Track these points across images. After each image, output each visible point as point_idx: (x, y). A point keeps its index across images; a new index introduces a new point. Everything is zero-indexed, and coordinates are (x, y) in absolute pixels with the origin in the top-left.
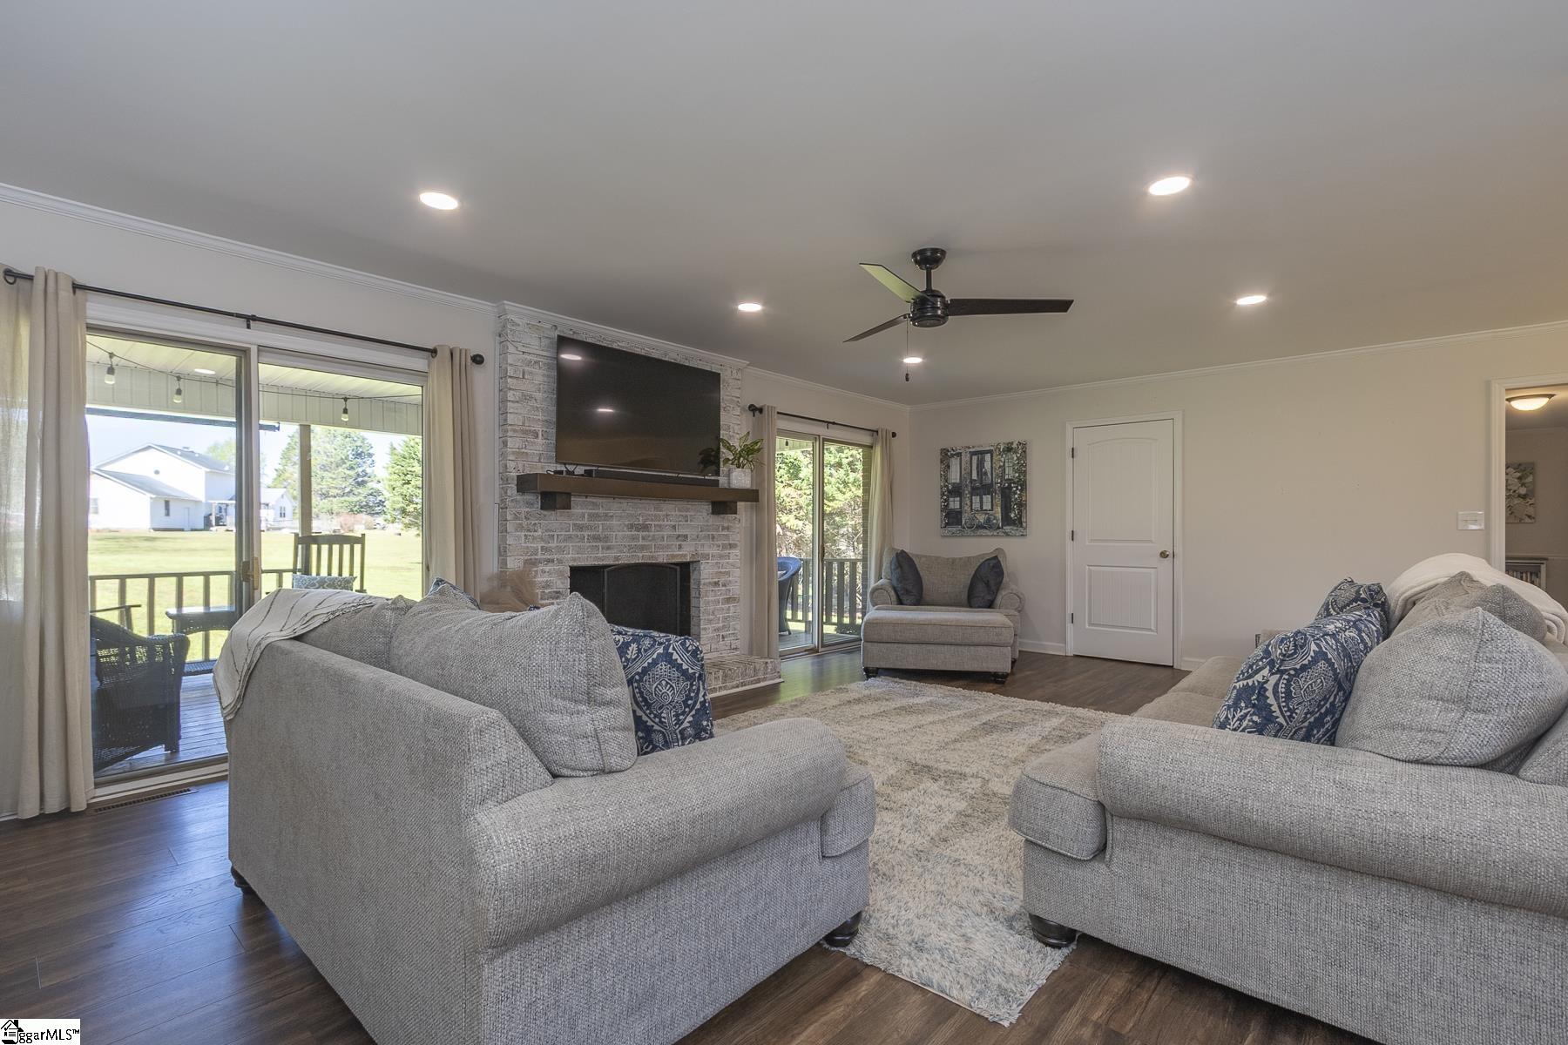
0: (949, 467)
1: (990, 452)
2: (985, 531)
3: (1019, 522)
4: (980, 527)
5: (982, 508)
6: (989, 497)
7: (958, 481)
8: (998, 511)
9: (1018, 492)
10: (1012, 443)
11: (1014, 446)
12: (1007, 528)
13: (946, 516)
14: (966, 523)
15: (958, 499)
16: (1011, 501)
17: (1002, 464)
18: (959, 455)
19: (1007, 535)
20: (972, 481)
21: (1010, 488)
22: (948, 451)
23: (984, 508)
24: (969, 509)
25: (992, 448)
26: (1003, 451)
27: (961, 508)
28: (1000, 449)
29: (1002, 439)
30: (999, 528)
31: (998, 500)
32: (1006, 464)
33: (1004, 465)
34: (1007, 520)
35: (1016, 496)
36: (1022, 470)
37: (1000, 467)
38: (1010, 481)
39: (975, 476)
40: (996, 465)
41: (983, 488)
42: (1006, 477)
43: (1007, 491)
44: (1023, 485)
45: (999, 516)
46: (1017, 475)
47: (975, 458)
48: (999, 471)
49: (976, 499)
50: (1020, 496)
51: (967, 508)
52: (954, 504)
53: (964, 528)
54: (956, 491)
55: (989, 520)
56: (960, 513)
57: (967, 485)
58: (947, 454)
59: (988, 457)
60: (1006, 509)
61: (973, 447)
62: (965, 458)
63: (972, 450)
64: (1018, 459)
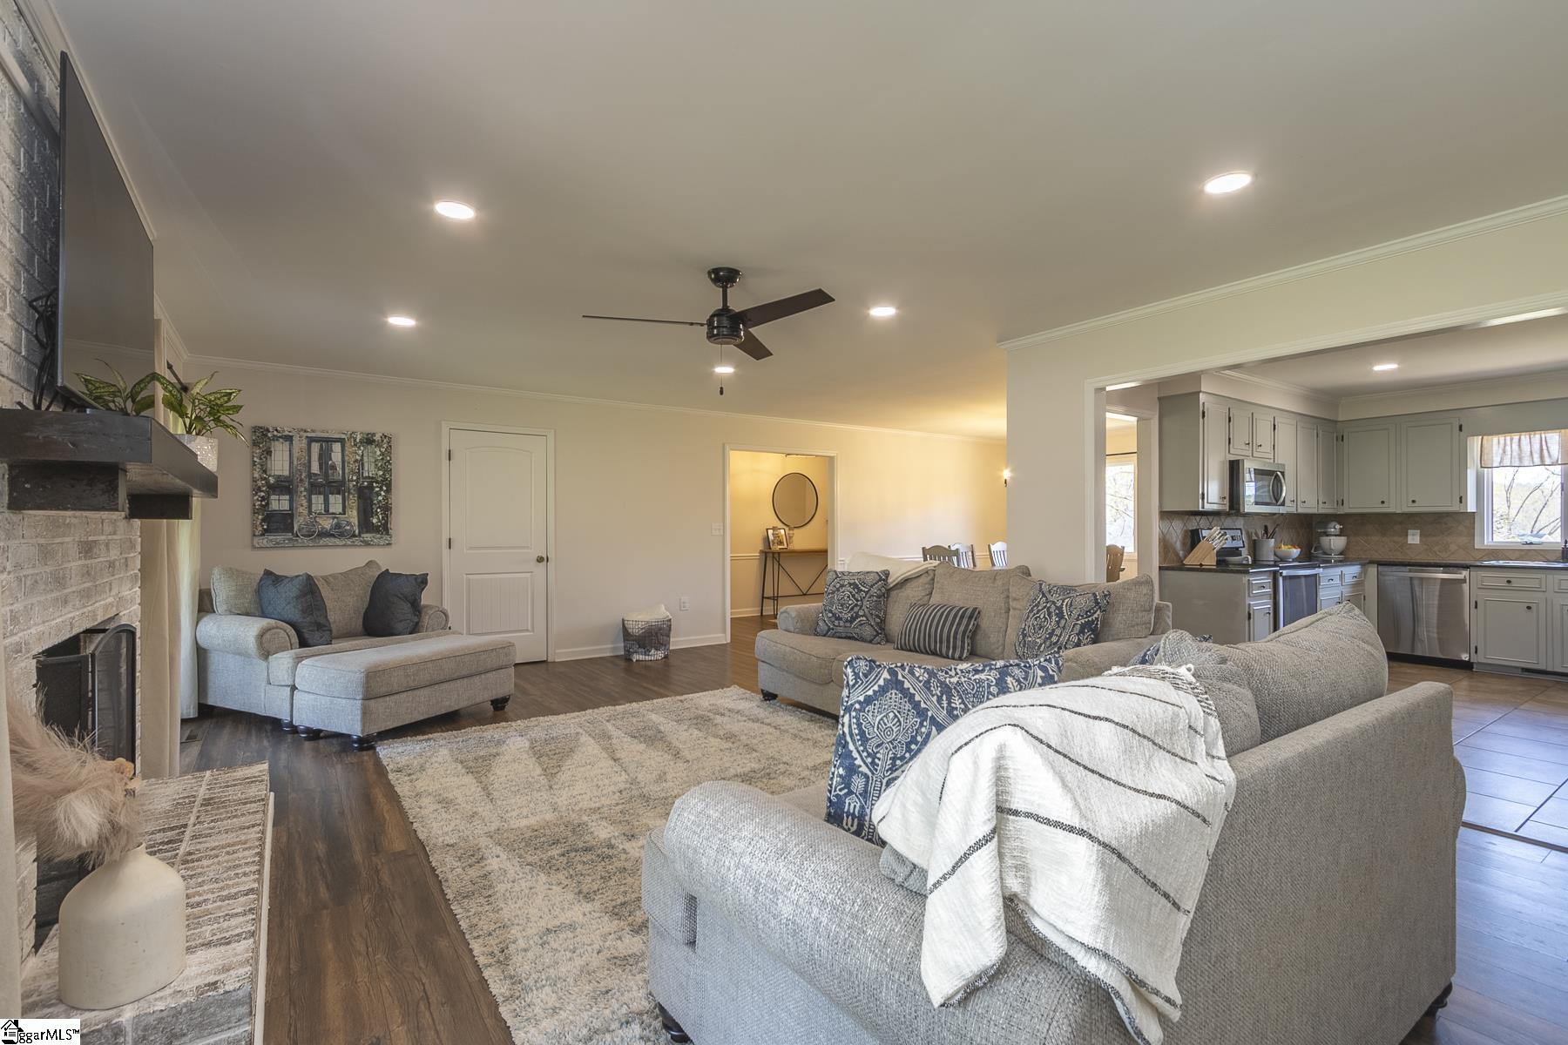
0: (269, 452)
1: (341, 441)
2: (333, 540)
3: (385, 529)
4: (324, 534)
5: (327, 511)
6: (339, 497)
7: (286, 473)
8: (353, 516)
9: (383, 493)
10: (374, 435)
11: (377, 438)
12: (367, 536)
13: (263, 520)
14: (299, 530)
15: (287, 497)
16: (372, 504)
17: (358, 458)
18: (289, 439)
19: (367, 544)
20: (310, 475)
21: (370, 487)
22: (268, 430)
23: (331, 511)
24: (306, 512)
25: (343, 436)
26: (360, 442)
27: (291, 509)
28: (355, 440)
29: (361, 427)
30: (354, 536)
31: (353, 501)
32: (365, 459)
33: (362, 460)
34: (365, 525)
35: (380, 498)
36: (386, 465)
37: (356, 461)
38: (372, 480)
39: (315, 468)
40: (350, 458)
41: (327, 485)
42: (366, 474)
43: (366, 491)
44: (387, 484)
45: (355, 521)
46: (381, 473)
47: (315, 447)
48: (355, 467)
49: (318, 501)
50: (386, 498)
51: (303, 510)
52: (280, 503)
53: (297, 536)
54: (284, 486)
55: (338, 526)
56: (291, 516)
57: (301, 480)
58: (266, 435)
59: (337, 447)
60: (365, 513)
61: (313, 431)
62: (299, 444)
63: (309, 435)
64: (382, 454)
